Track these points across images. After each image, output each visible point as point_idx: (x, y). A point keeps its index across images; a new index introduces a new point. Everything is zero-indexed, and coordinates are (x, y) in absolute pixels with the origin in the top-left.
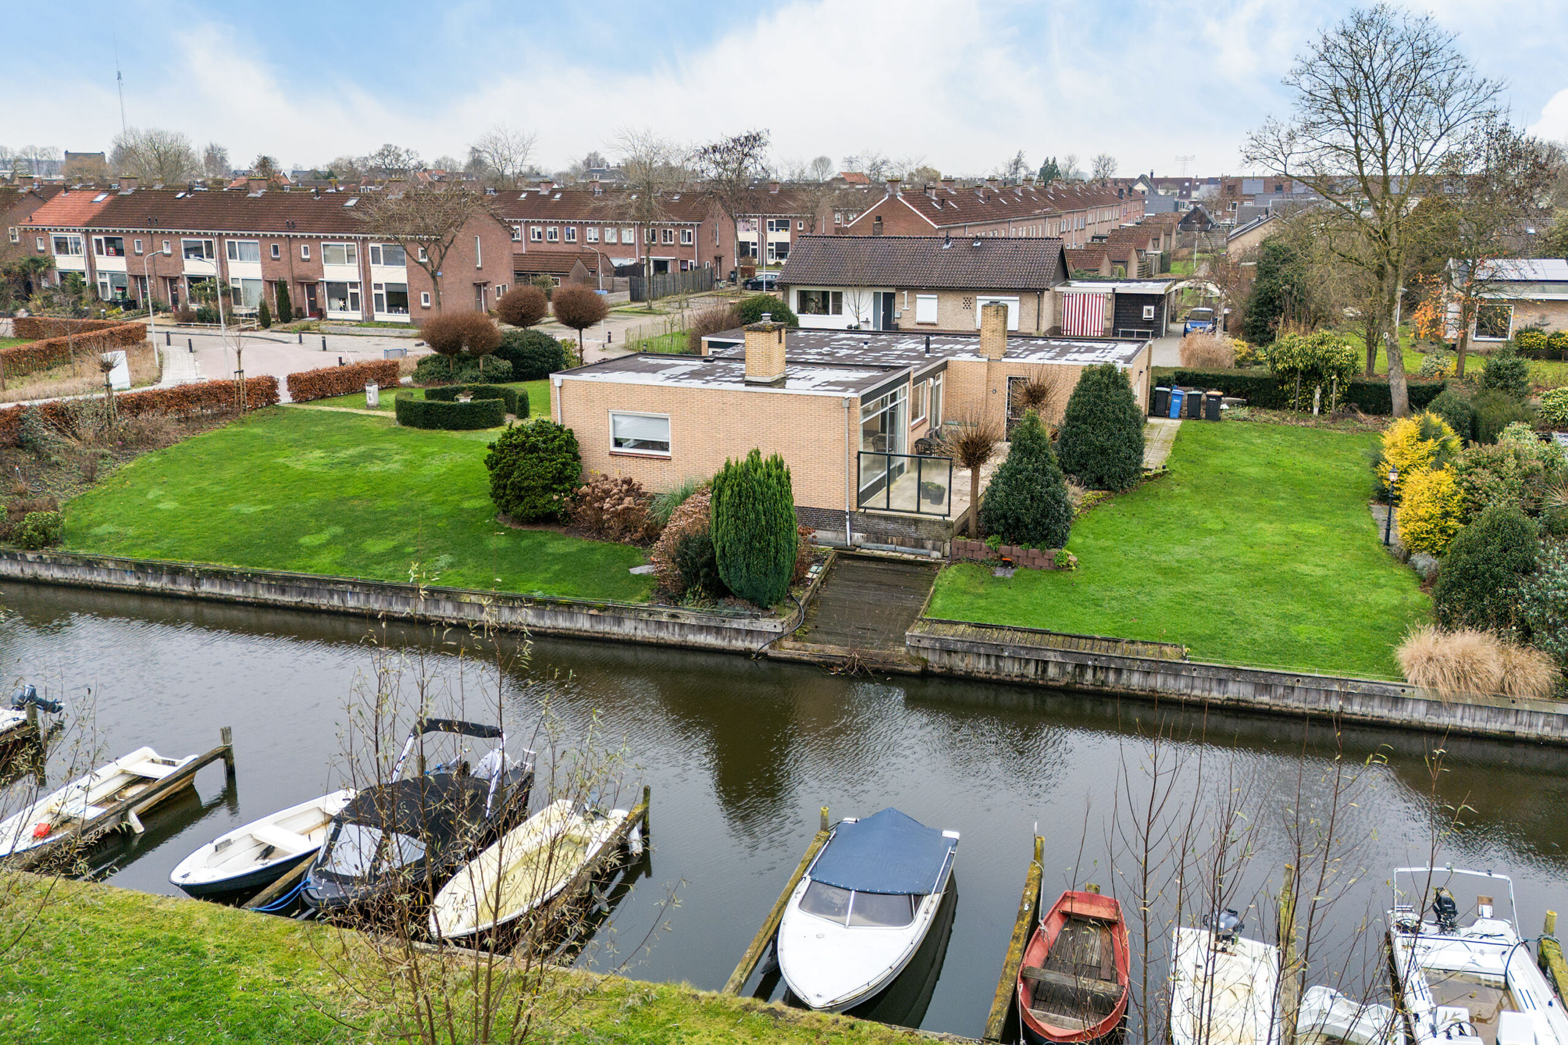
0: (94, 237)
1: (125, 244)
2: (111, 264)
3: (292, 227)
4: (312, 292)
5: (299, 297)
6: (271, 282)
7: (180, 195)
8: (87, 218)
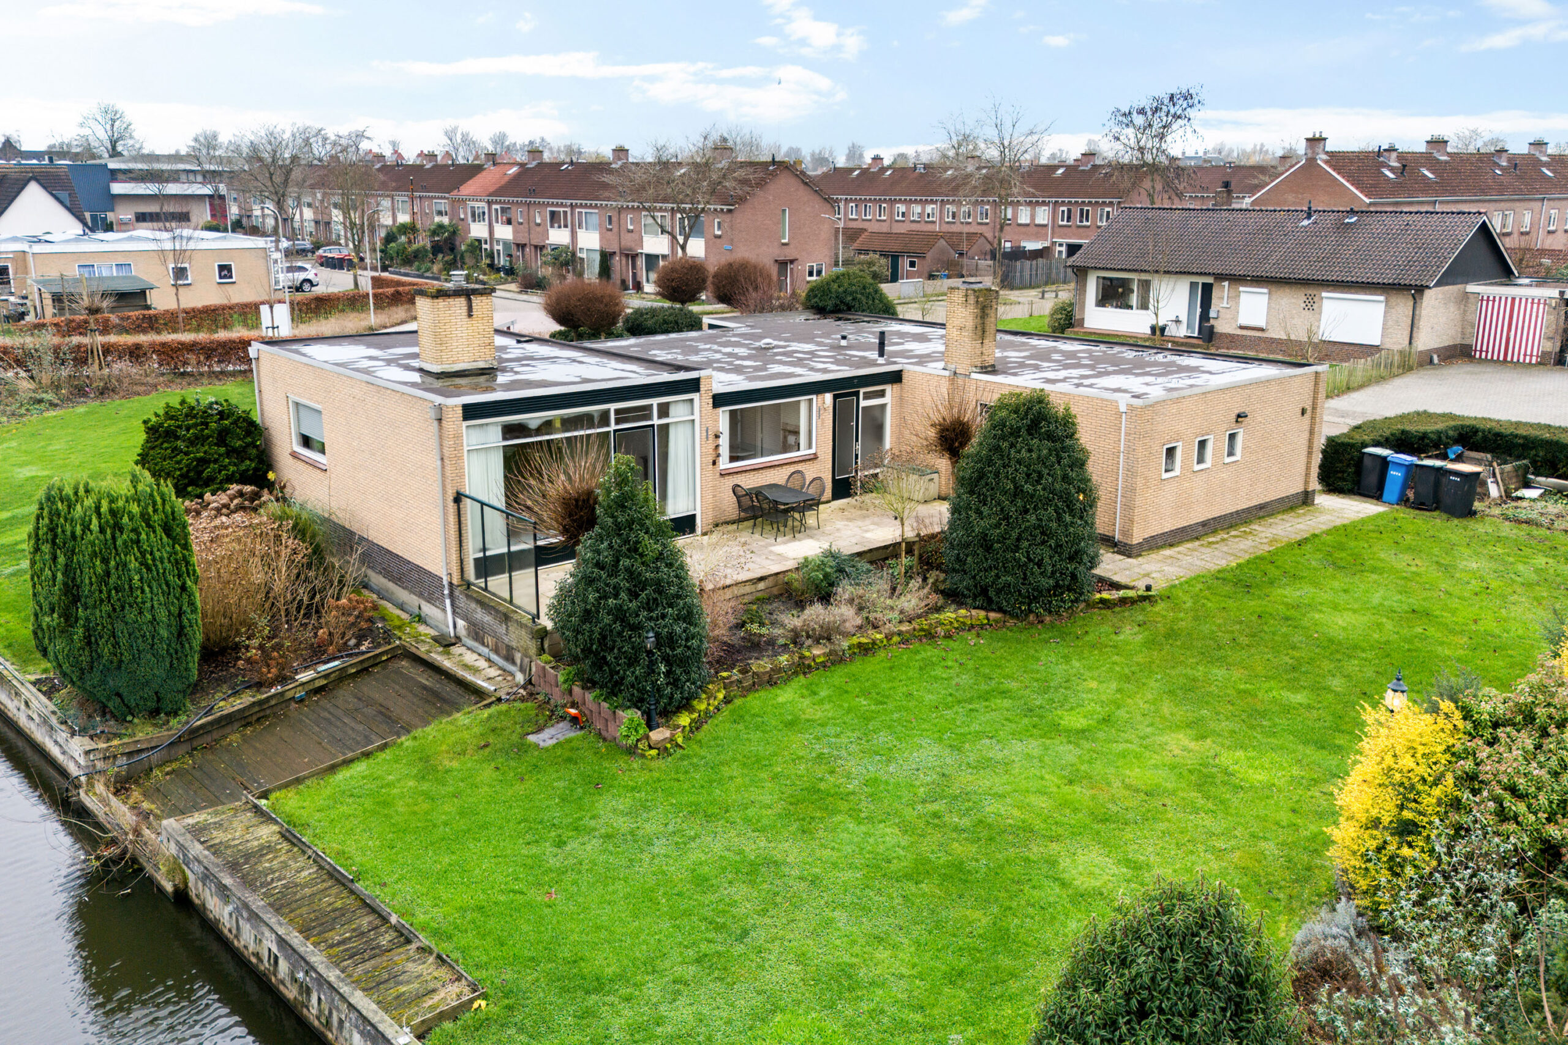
0: (494, 207)
1: (513, 211)
2: (504, 232)
4: (634, 264)
5: (624, 267)
6: (604, 254)
7: (564, 167)
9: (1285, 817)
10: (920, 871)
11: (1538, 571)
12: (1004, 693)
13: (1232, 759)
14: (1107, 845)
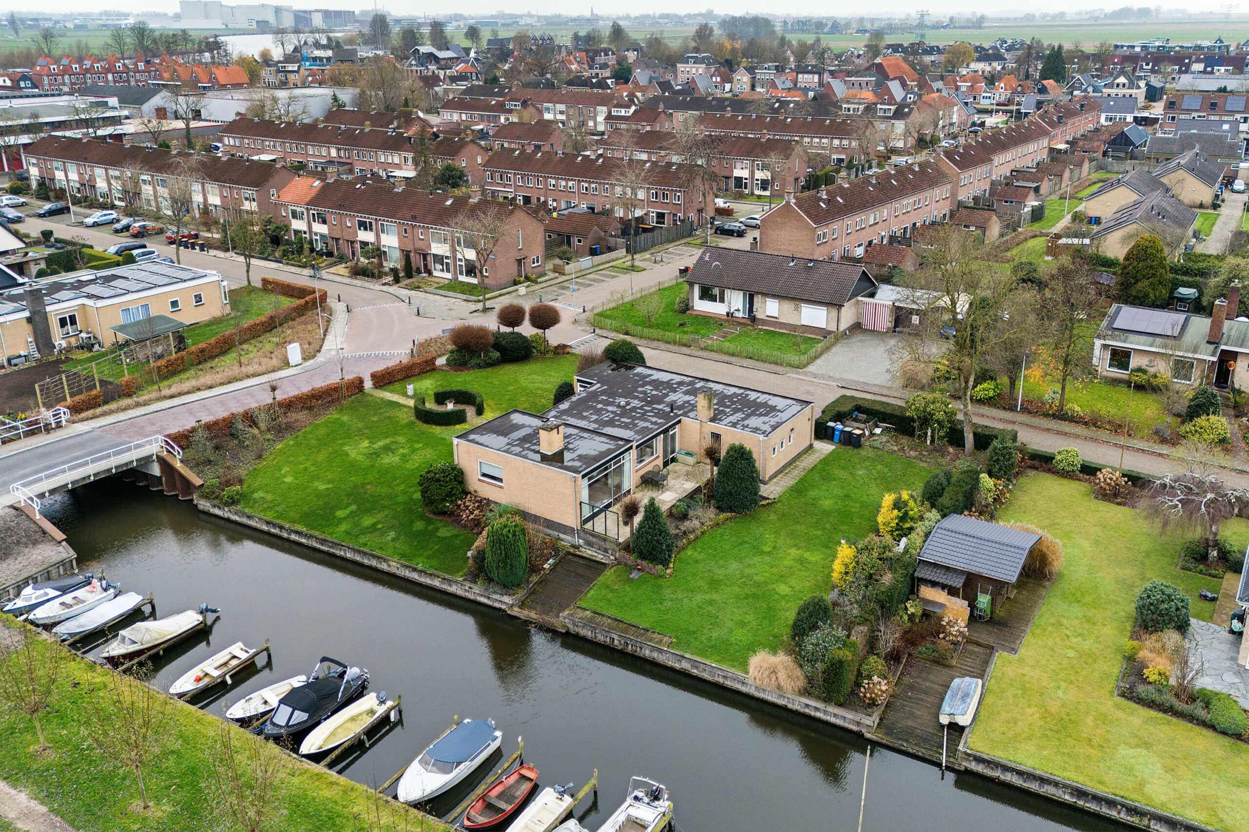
0: (311, 212)
1: (328, 217)
2: (320, 229)
3: (414, 218)
4: (425, 259)
5: (418, 261)
6: (403, 251)
7: (358, 186)
8: (307, 199)
9: (821, 569)
10: (747, 597)
11: (878, 472)
12: (746, 542)
13: (807, 555)
14: (785, 584)
